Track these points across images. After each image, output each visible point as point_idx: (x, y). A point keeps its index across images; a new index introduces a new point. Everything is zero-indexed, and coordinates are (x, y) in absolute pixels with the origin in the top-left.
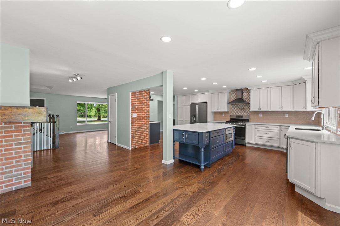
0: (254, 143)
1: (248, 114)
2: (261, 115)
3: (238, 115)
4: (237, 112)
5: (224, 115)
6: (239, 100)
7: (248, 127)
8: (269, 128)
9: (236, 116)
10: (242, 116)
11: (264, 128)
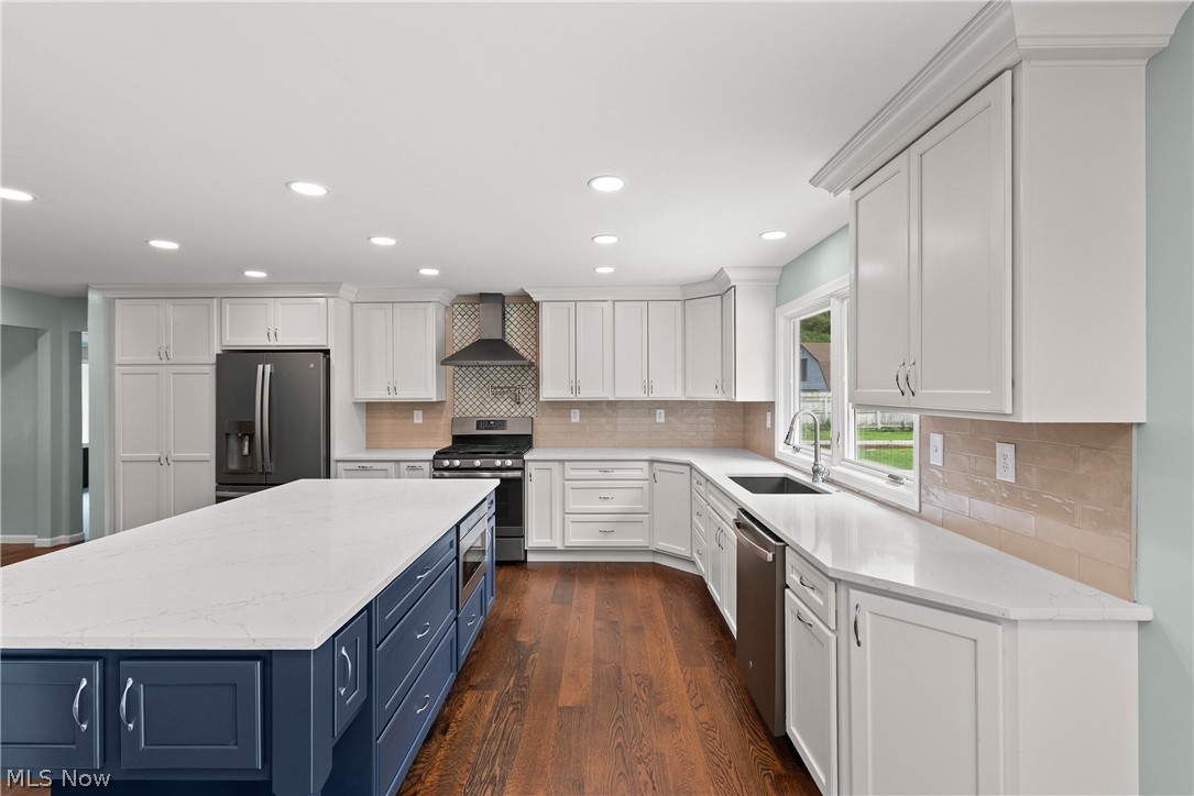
0: (560, 547)
1: (528, 409)
2: (575, 416)
3: (485, 415)
4: (482, 404)
5: (418, 418)
6: (492, 349)
7: (534, 473)
8: (616, 474)
9: (480, 424)
10: (501, 424)
11: (596, 474)
